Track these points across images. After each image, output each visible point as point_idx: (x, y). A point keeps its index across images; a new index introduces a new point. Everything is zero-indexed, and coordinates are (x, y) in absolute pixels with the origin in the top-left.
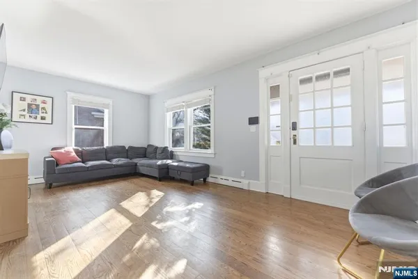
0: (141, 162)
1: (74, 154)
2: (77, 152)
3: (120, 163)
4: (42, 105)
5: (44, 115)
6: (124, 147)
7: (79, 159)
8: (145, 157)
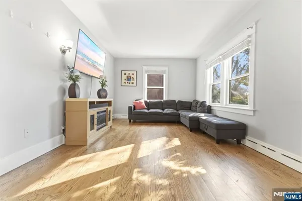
0: (183, 113)
1: (144, 104)
2: (146, 102)
3: (168, 112)
4: (132, 76)
5: (133, 81)
6: (175, 101)
7: (146, 107)
8: (190, 109)
